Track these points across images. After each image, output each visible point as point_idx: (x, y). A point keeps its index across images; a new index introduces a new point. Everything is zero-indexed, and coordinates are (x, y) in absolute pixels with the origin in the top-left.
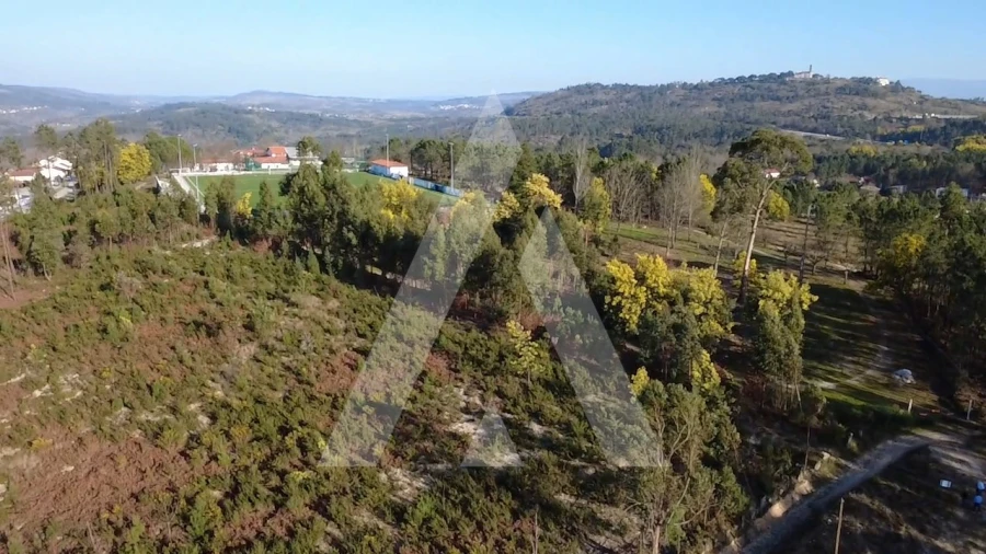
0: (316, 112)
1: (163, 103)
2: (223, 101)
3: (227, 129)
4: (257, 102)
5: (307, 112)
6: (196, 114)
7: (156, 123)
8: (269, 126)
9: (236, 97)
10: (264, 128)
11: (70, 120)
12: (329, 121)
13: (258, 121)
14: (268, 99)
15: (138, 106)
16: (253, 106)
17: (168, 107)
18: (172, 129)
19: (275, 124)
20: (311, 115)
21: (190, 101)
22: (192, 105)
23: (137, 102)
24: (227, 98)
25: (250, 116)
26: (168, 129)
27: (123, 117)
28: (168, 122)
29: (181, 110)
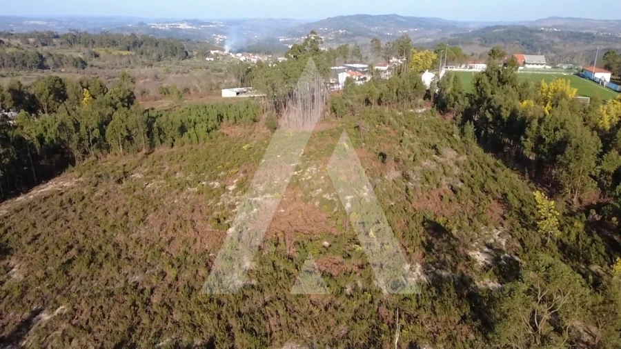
0: (593, 31)
1: (486, 25)
2: (526, 25)
3: (522, 42)
4: (550, 24)
5: (584, 32)
6: (504, 32)
7: (477, 38)
8: (552, 42)
9: (537, 21)
10: (548, 43)
11: (431, 37)
12: (600, 38)
13: (544, 37)
14: (559, 23)
15: (472, 27)
16: (545, 27)
17: (489, 28)
18: (486, 42)
19: (557, 40)
20: (587, 34)
21: (503, 24)
22: (504, 27)
23: (472, 26)
24: (530, 22)
25: (540, 34)
26: (483, 43)
27: (460, 35)
28: (484, 38)
29: (497, 30)
